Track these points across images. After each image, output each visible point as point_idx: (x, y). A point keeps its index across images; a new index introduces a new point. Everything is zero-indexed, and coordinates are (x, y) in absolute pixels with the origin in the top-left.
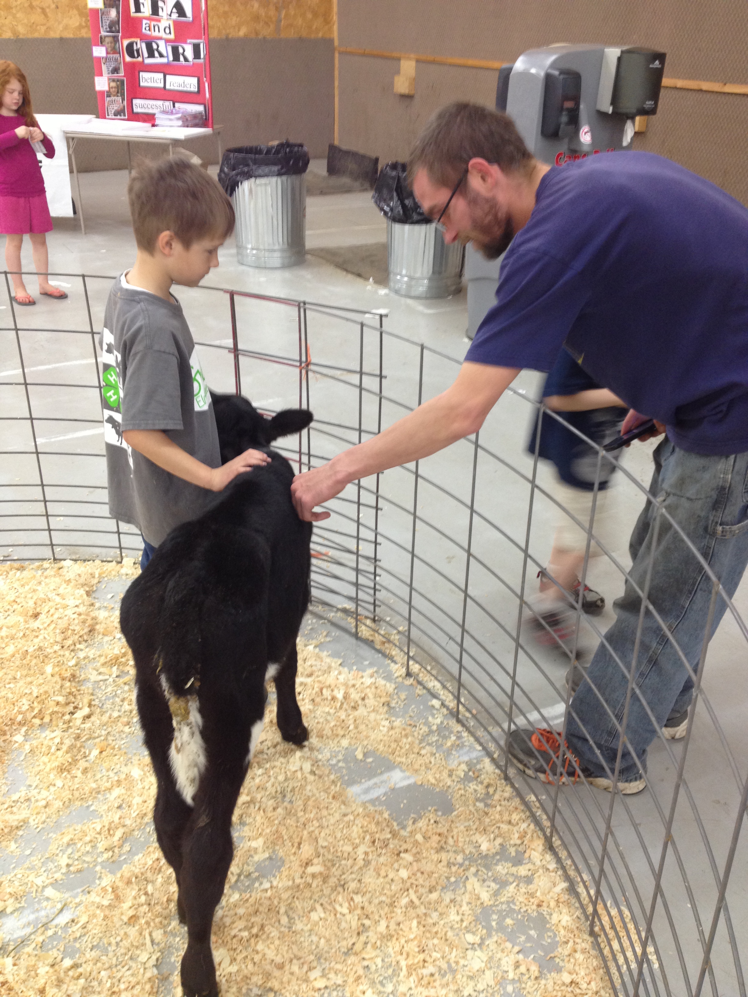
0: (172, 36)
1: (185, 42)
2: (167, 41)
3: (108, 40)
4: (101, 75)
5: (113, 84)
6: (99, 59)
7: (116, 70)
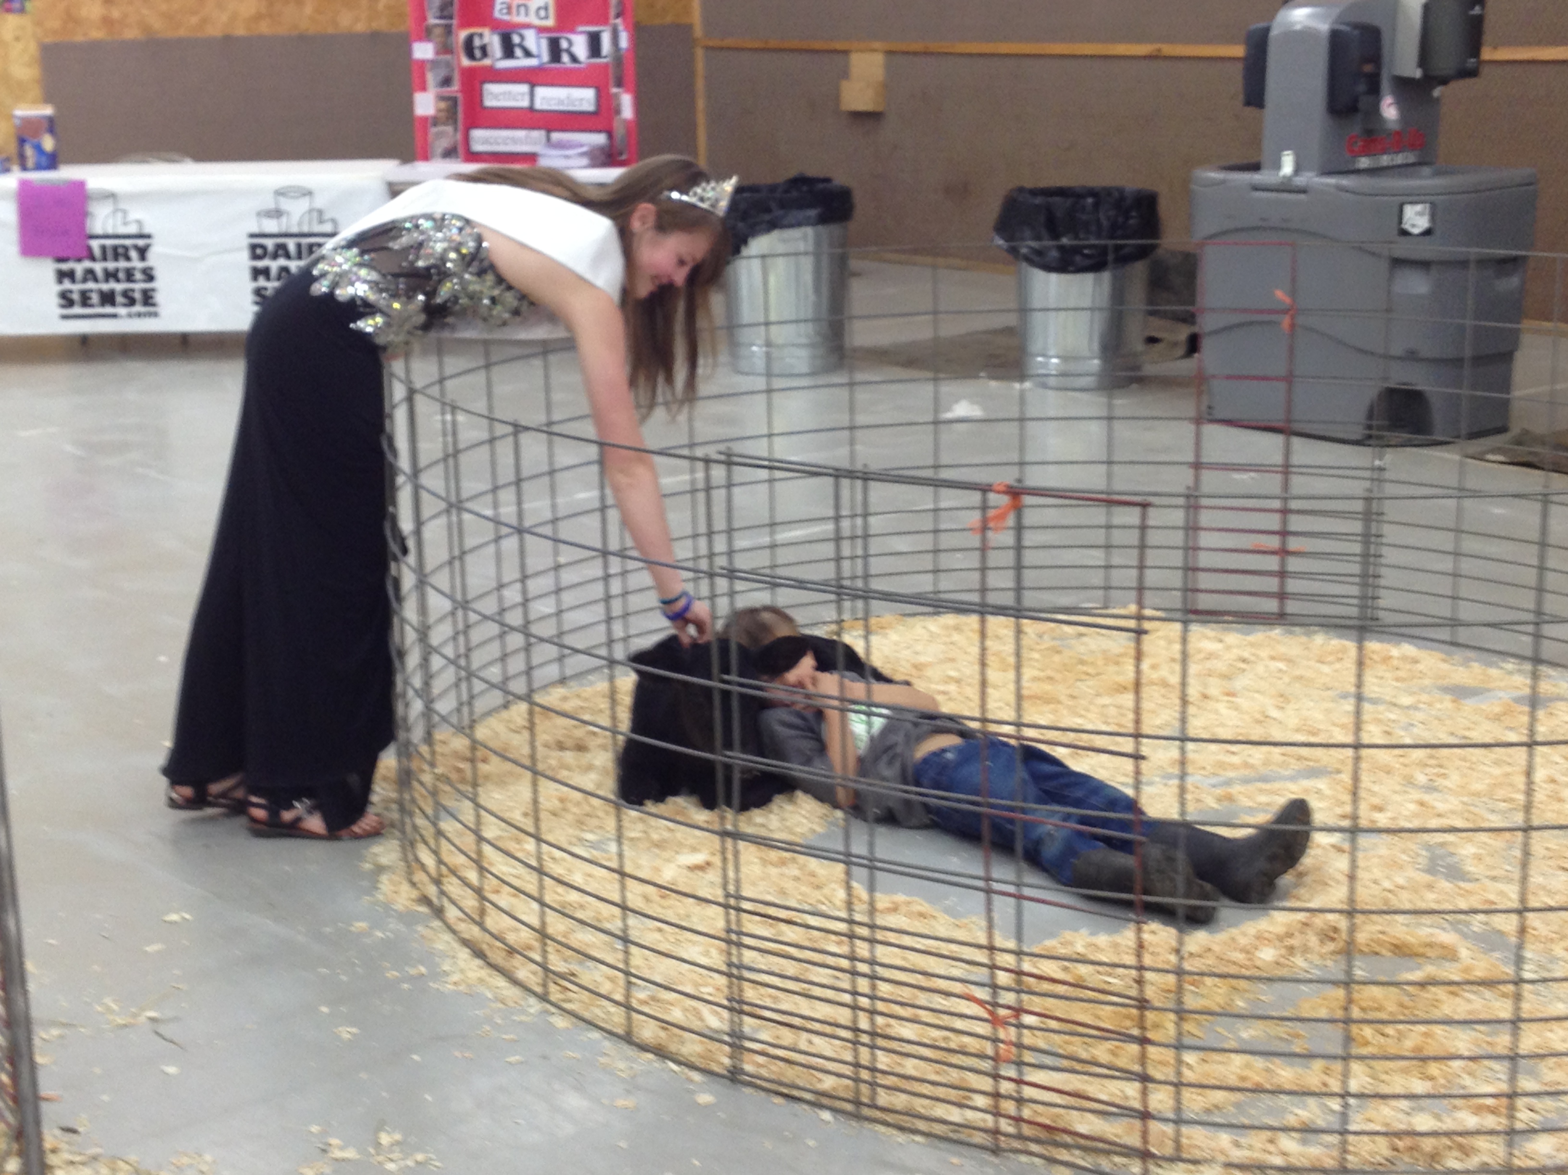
0: (550, 22)
1: (572, 31)
2: (541, 30)
3: (438, 31)
4: (423, 88)
5: (443, 105)
6: (422, 63)
7: (447, 82)
